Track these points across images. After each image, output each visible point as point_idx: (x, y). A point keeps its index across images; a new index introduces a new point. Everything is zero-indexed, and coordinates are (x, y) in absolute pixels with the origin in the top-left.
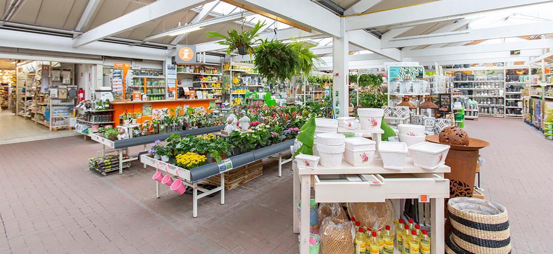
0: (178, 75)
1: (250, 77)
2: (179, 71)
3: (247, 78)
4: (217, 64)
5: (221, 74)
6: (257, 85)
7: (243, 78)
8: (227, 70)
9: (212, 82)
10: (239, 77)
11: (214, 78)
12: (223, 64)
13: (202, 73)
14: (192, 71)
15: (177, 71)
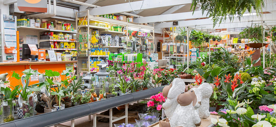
0: (18, 29)
1: (110, 37)
2: (20, 25)
3: (107, 37)
4: (70, 18)
5: (76, 31)
6: (118, 46)
7: (102, 37)
8: (83, 26)
9: (65, 41)
10: (97, 35)
11: (67, 36)
12: (77, 19)
13: (52, 28)
14: (38, 25)
15: (18, 25)
